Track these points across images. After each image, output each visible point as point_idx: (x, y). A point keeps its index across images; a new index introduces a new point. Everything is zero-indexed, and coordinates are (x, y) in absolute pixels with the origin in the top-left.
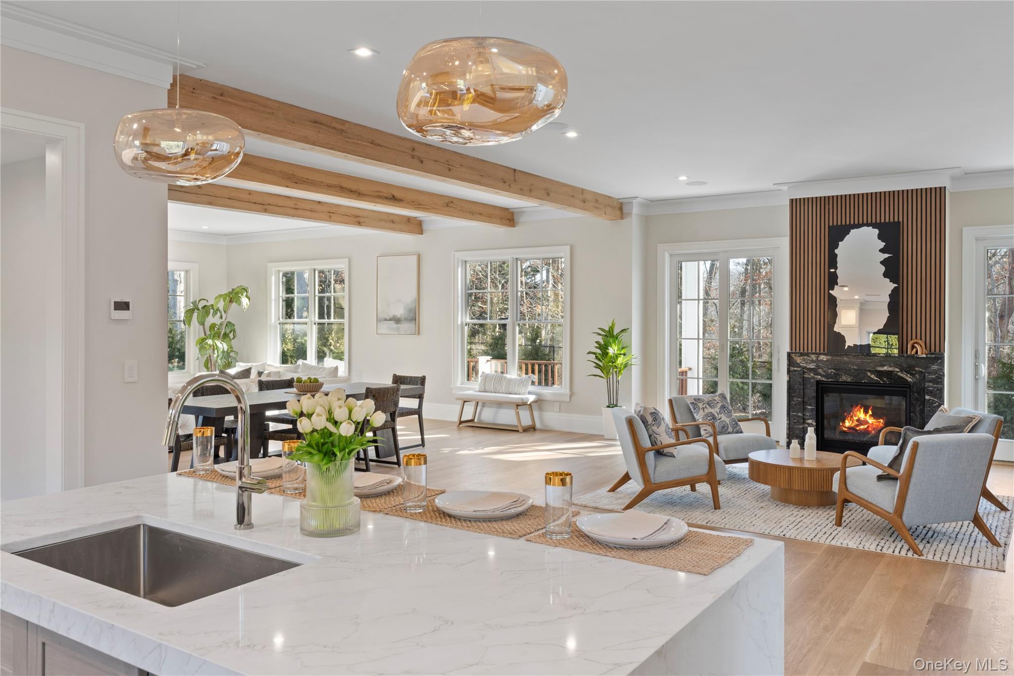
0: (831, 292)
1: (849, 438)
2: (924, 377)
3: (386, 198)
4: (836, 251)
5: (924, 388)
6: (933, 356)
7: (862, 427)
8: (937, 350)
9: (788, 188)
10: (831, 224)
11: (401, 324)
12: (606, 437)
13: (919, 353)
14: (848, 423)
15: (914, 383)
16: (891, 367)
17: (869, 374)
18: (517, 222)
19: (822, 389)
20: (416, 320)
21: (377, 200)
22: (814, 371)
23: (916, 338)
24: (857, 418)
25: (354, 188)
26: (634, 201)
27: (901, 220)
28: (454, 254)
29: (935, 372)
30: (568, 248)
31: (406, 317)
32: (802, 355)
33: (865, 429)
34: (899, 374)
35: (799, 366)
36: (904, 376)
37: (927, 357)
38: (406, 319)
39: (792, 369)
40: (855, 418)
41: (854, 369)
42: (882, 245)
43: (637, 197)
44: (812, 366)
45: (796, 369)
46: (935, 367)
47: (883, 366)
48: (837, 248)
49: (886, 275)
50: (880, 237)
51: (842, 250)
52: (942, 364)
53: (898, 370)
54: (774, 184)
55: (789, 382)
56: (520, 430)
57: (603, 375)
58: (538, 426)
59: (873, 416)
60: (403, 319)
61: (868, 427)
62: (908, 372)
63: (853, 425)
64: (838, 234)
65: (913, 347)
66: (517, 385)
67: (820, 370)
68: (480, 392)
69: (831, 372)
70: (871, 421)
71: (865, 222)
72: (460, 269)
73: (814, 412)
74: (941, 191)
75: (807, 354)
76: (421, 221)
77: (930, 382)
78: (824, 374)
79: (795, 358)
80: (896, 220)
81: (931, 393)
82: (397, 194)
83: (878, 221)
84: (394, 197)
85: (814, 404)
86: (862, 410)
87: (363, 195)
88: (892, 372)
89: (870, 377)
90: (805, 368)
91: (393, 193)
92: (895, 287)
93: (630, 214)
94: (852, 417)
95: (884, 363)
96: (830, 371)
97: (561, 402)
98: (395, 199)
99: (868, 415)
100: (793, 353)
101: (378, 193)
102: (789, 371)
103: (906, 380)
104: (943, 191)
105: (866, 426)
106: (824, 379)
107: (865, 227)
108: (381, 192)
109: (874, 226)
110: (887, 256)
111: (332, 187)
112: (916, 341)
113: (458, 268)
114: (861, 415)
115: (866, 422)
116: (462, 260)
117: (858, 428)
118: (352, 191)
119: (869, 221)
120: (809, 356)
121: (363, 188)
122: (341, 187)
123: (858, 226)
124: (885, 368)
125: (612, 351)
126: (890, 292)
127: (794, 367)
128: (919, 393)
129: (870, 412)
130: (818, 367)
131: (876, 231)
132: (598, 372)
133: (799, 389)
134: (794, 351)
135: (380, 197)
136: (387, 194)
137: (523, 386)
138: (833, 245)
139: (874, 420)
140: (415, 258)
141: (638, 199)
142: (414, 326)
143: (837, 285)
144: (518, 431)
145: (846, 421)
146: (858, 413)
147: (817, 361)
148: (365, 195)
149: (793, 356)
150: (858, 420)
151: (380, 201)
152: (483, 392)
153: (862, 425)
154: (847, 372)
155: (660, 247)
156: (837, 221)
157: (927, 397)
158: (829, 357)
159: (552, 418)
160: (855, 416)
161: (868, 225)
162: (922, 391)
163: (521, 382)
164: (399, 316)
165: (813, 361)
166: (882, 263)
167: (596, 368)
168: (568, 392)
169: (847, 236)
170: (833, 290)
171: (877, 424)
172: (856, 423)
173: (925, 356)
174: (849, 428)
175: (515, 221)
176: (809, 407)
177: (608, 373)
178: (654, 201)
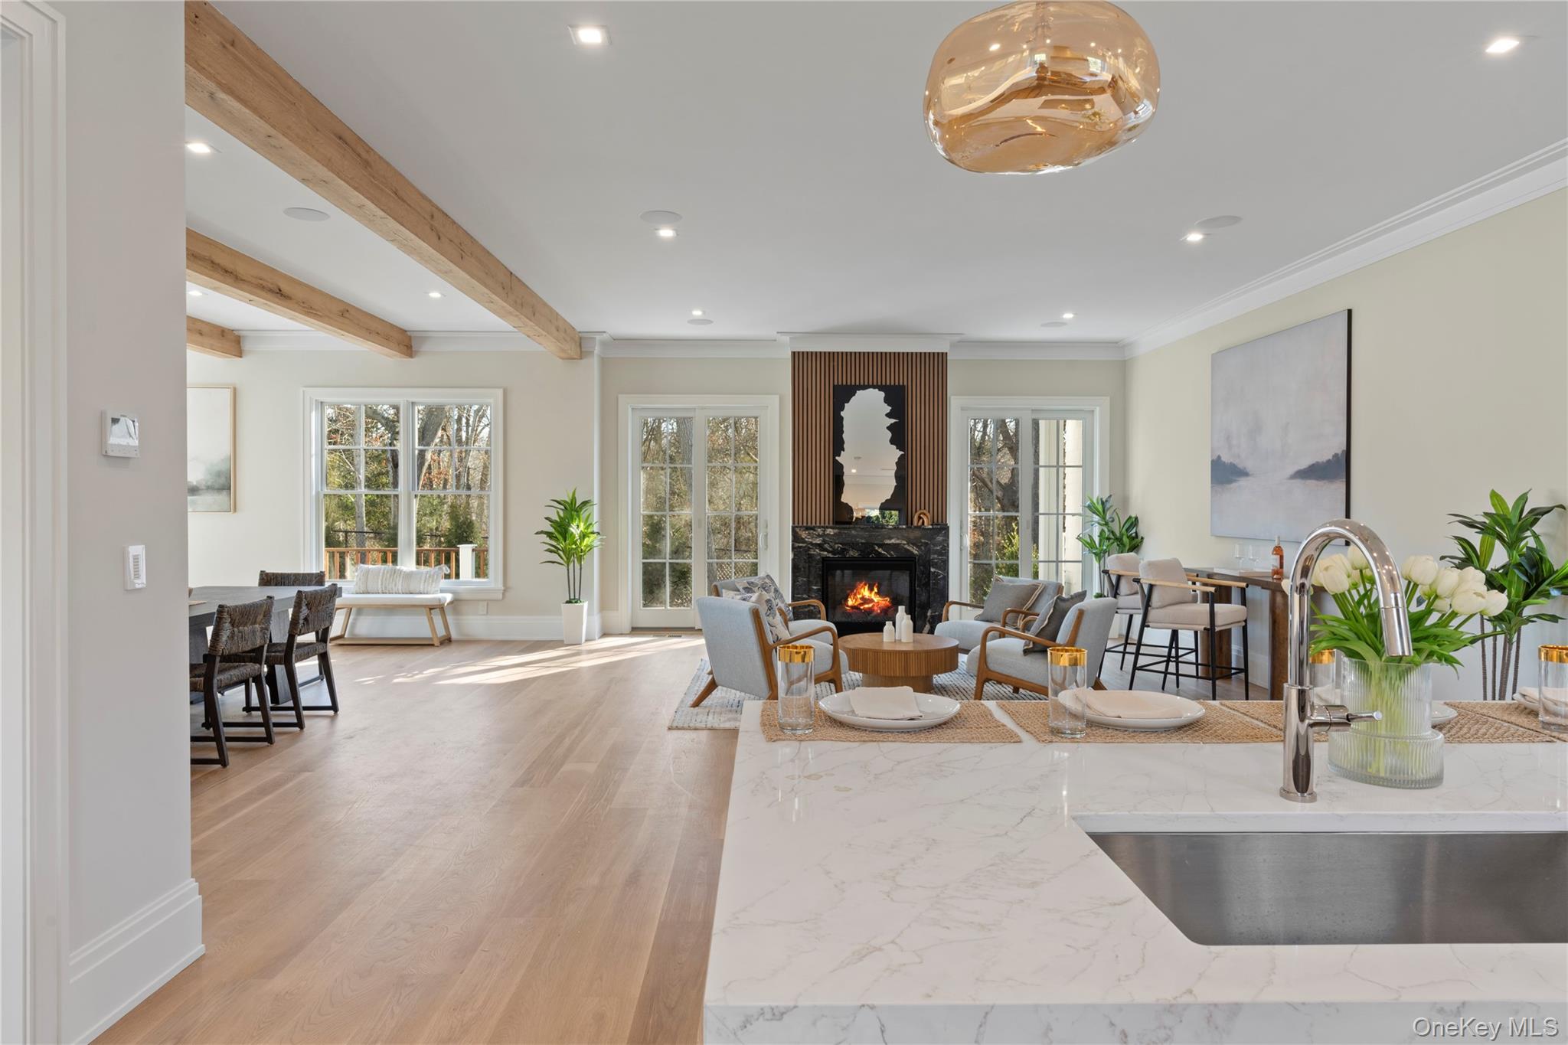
0: (837, 458)
1: (854, 618)
2: (929, 550)
3: (271, 291)
4: (842, 413)
5: (929, 561)
6: (939, 527)
7: (866, 606)
8: (940, 521)
9: (790, 338)
10: (836, 383)
11: (200, 495)
12: (565, 643)
13: (926, 524)
14: (850, 602)
15: (920, 556)
16: (898, 539)
17: (877, 548)
18: (417, 352)
19: (828, 567)
20: (230, 489)
21: (259, 292)
22: (820, 546)
23: (920, 509)
24: (861, 596)
25: (230, 266)
26: (598, 337)
27: (905, 383)
28: (304, 391)
29: (940, 543)
30: (500, 392)
31: (209, 483)
32: (807, 528)
33: (869, 608)
34: (906, 546)
35: (804, 542)
36: (910, 549)
37: (933, 528)
38: (210, 488)
39: (797, 545)
40: (859, 596)
41: (862, 543)
42: (888, 409)
43: (604, 332)
44: (818, 541)
45: (801, 545)
46: (940, 538)
47: (890, 538)
48: (843, 410)
49: (892, 441)
50: (886, 400)
51: (849, 412)
52: (947, 535)
53: (905, 542)
54: (778, 333)
55: (793, 560)
56: (437, 643)
57: (562, 562)
58: (454, 636)
59: (878, 593)
60: (204, 488)
61: (873, 606)
62: (914, 544)
63: (856, 604)
64: (843, 394)
65: (920, 518)
66: (423, 581)
67: (826, 546)
68: (357, 593)
69: (838, 547)
70: (876, 599)
71: (871, 383)
72: (313, 414)
73: (820, 593)
74: (942, 358)
75: (813, 529)
76: (239, 337)
77: (935, 554)
78: (831, 549)
79: (800, 533)
80: (901, 384)
81: (935, 565)
82: (286, 288)
83: (884, 384)
84: (280, 290)
85: (820, 584)
86: (867, 588)
87: (242, 280)
88: (898, 544)
89: (877, 551)
90: (811, 543)
91: (280, 284)
92: (902, 455)
93: (592, 353)
94: (855, 595)
95: (892, 536)
96: (836, 546)
97: (489, 601)
98: (282, 295)
99: (873, 592)
100: (797, 527)
101: (261, 282)
102: (793, 548)
103: (913, 553)
104: (944, 356)
105: (870, 605)
106: (830, 555)
107: (871, 389)
108: (264, 280)
109: (881, 388)
110: (893, 421)
111: (200, 260)
112: (922, 511)
113: (311, 412)
114: (866, 592)
115: (871, 601)
116: (316, 400)
117: (862, 607)
118: (226, 271)
119: (875, 383)
120: (815, 530)
121: (241, 269)
122: (212, 262)
123: (864, 387)
124: (893, 541)
125: (575, 529)
126: (897, 460)
127: (799, 543)
128: (924, 566)
129: (876, 590)
130: (825, 542)
131: (882, 394)
132: (554, 557)
133: (804, 568)
134: (796, 524)
135: (263, 288)
136: (272, 284)
137: (433, 581)
138: (839, 406)
139: (880, 599)
140: (227, 394)
141: (605, 335)
142: (227, 498)
143: (844, 450)
144: (433, 645)
145: (849, 599)
146: (862, 590)
147: (824, 535)
148: (244, 280)
149: (798, 530)
150: (863, 598)
151: (263, 293)
152: (363, 593)
153: (868, 604)
154: (854, 546)
155: (622, 398)
156: (843, 380)
157: (932, 570)
158: (836, 531)
159: (475, 623)
160: (859, 594)
161: (874, 387)
162: (928, 563)
163: (429, 577)
164: (195, 483)
165: (819, 536)
166: (888, 428)
167: (551, 551)
168: (500, 586)
169: (853, 398)
170: (839, 456)
171: (884, 602)
172: (860, 601)
173: (931, 527)
174: (853, 607)
175: (413, 349)
176: (815, 588)
177: (568, 559)
178: (617, 339)
